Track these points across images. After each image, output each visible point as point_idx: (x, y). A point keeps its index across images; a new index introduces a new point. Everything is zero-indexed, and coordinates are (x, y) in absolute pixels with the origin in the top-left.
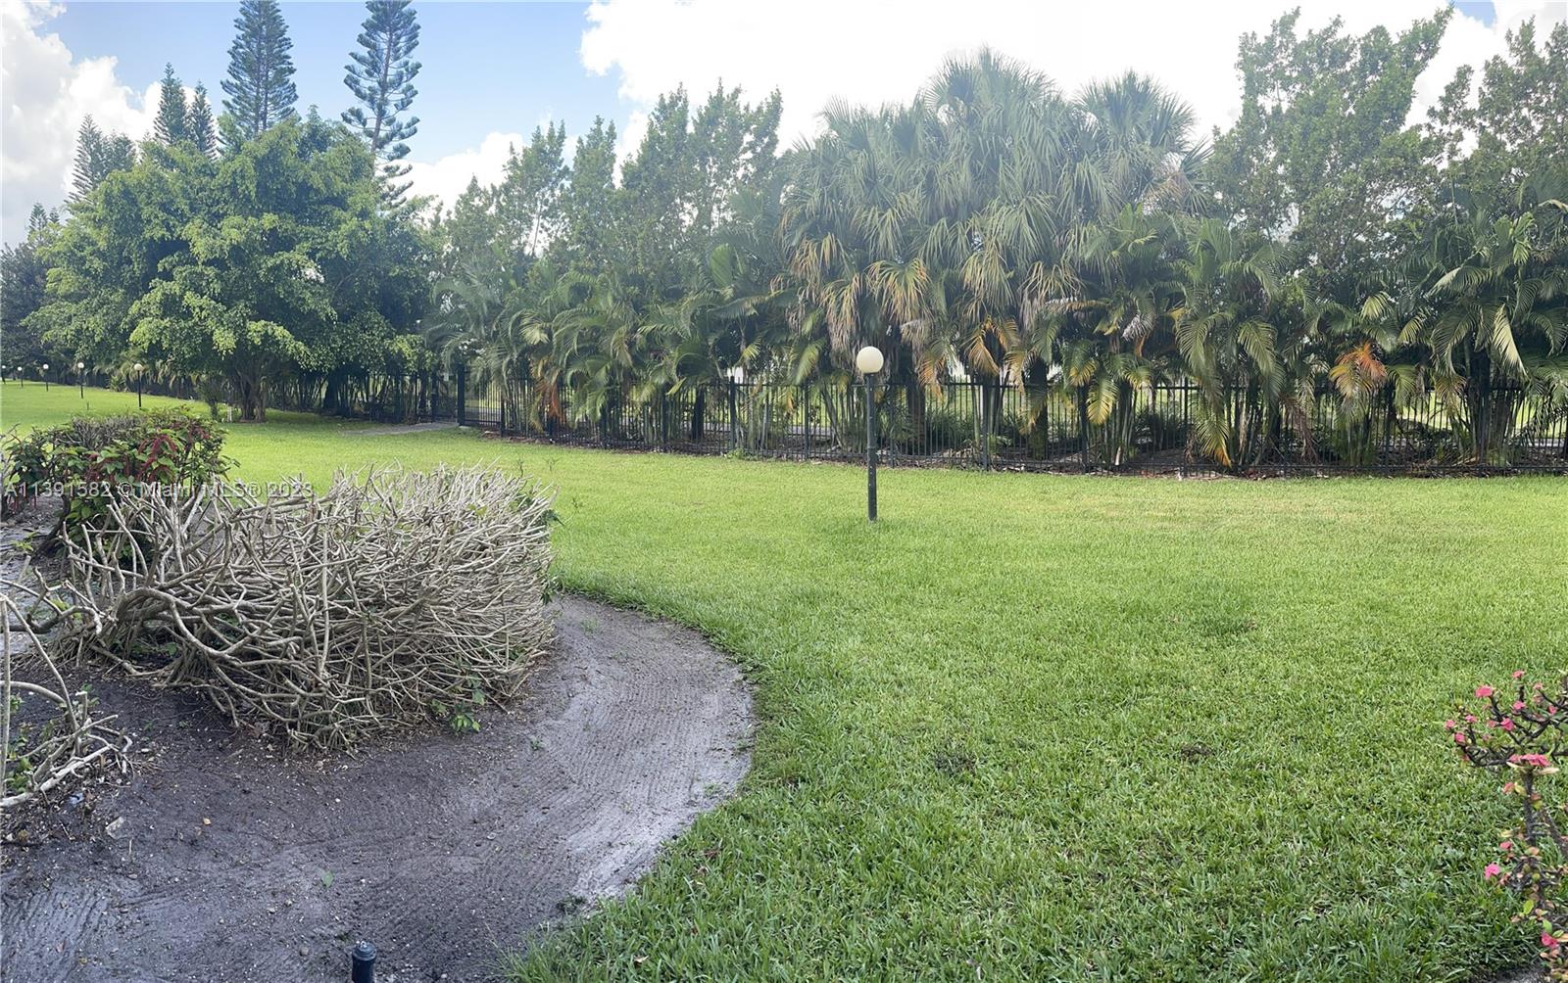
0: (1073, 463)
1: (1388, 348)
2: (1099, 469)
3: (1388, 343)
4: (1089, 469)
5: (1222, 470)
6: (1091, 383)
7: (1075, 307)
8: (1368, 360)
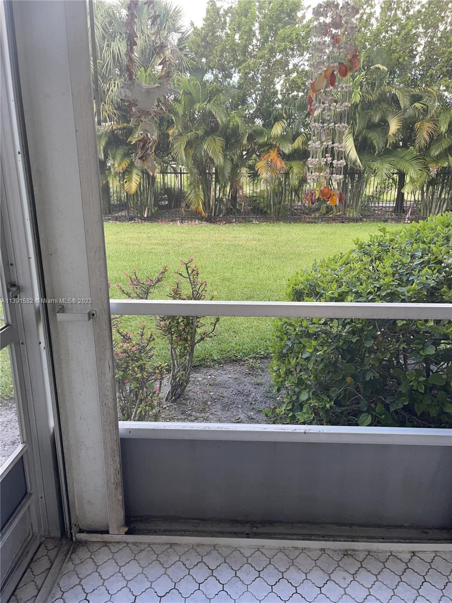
0: (122, 216)
1: (287, 151)
2: (136, 219)
3: (287, 149)
4: (131, 219)
5: (202, 219)
6: (126, 171)
7: (114, 128)
8: (276, 158)
